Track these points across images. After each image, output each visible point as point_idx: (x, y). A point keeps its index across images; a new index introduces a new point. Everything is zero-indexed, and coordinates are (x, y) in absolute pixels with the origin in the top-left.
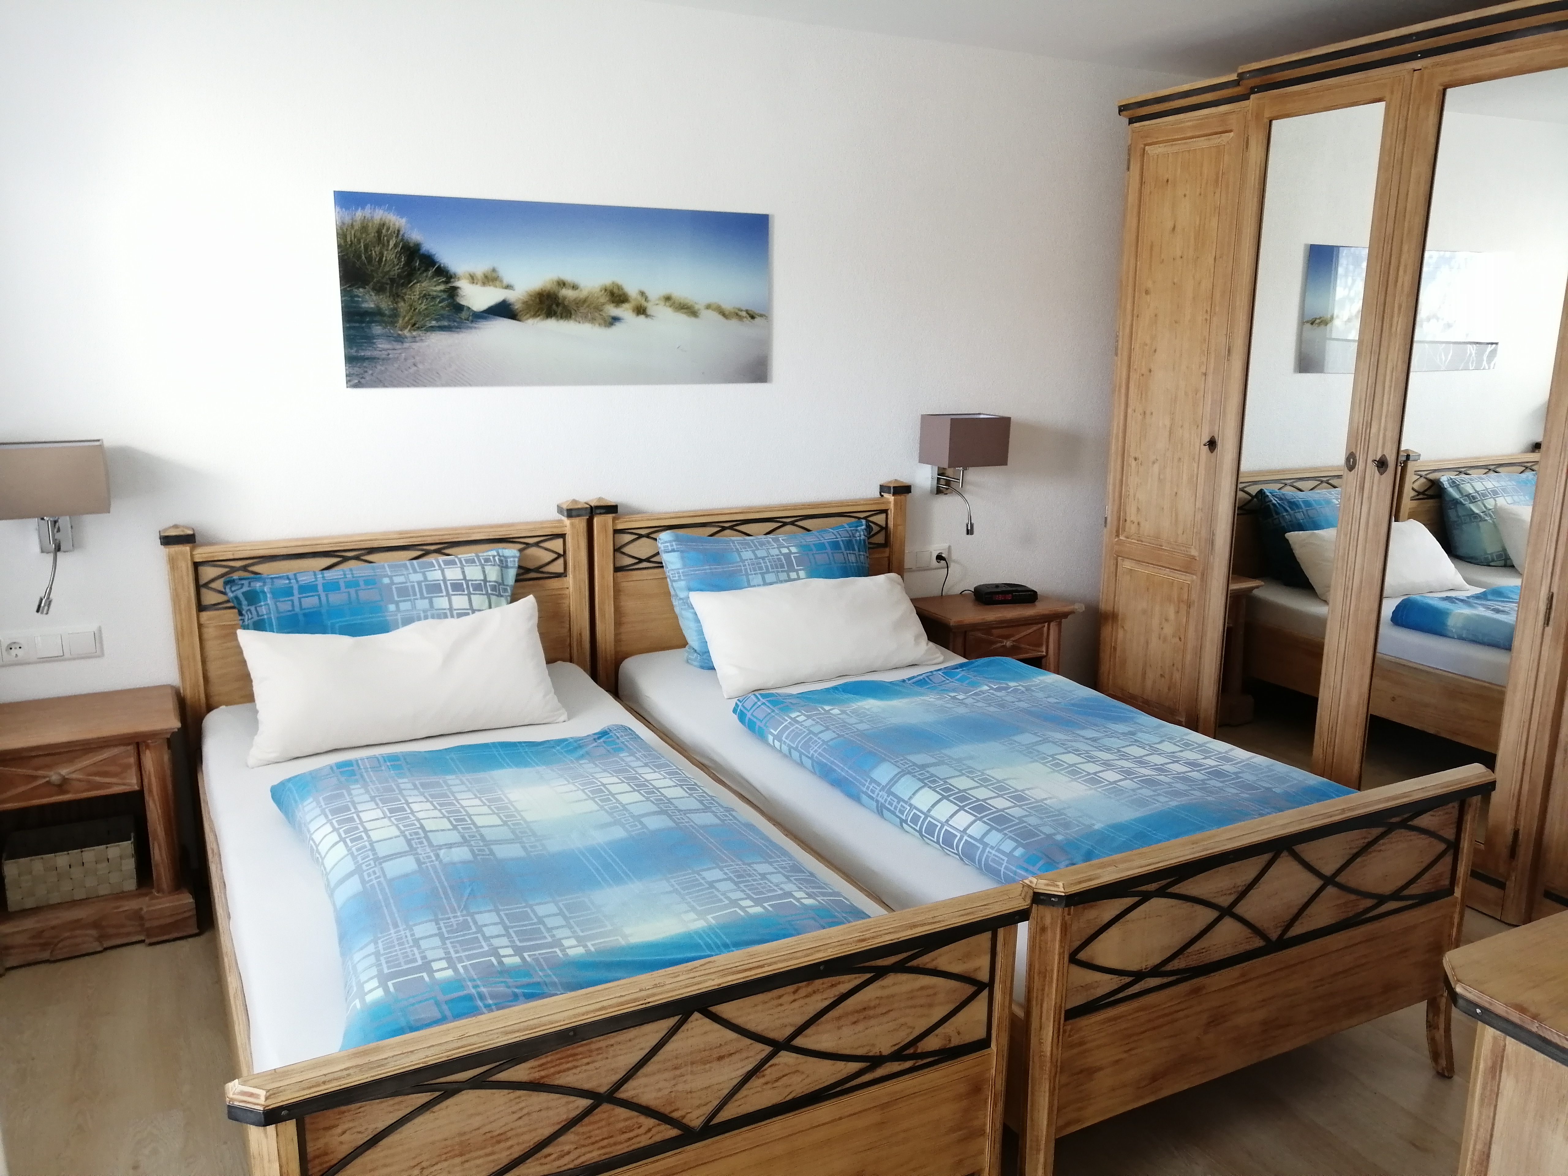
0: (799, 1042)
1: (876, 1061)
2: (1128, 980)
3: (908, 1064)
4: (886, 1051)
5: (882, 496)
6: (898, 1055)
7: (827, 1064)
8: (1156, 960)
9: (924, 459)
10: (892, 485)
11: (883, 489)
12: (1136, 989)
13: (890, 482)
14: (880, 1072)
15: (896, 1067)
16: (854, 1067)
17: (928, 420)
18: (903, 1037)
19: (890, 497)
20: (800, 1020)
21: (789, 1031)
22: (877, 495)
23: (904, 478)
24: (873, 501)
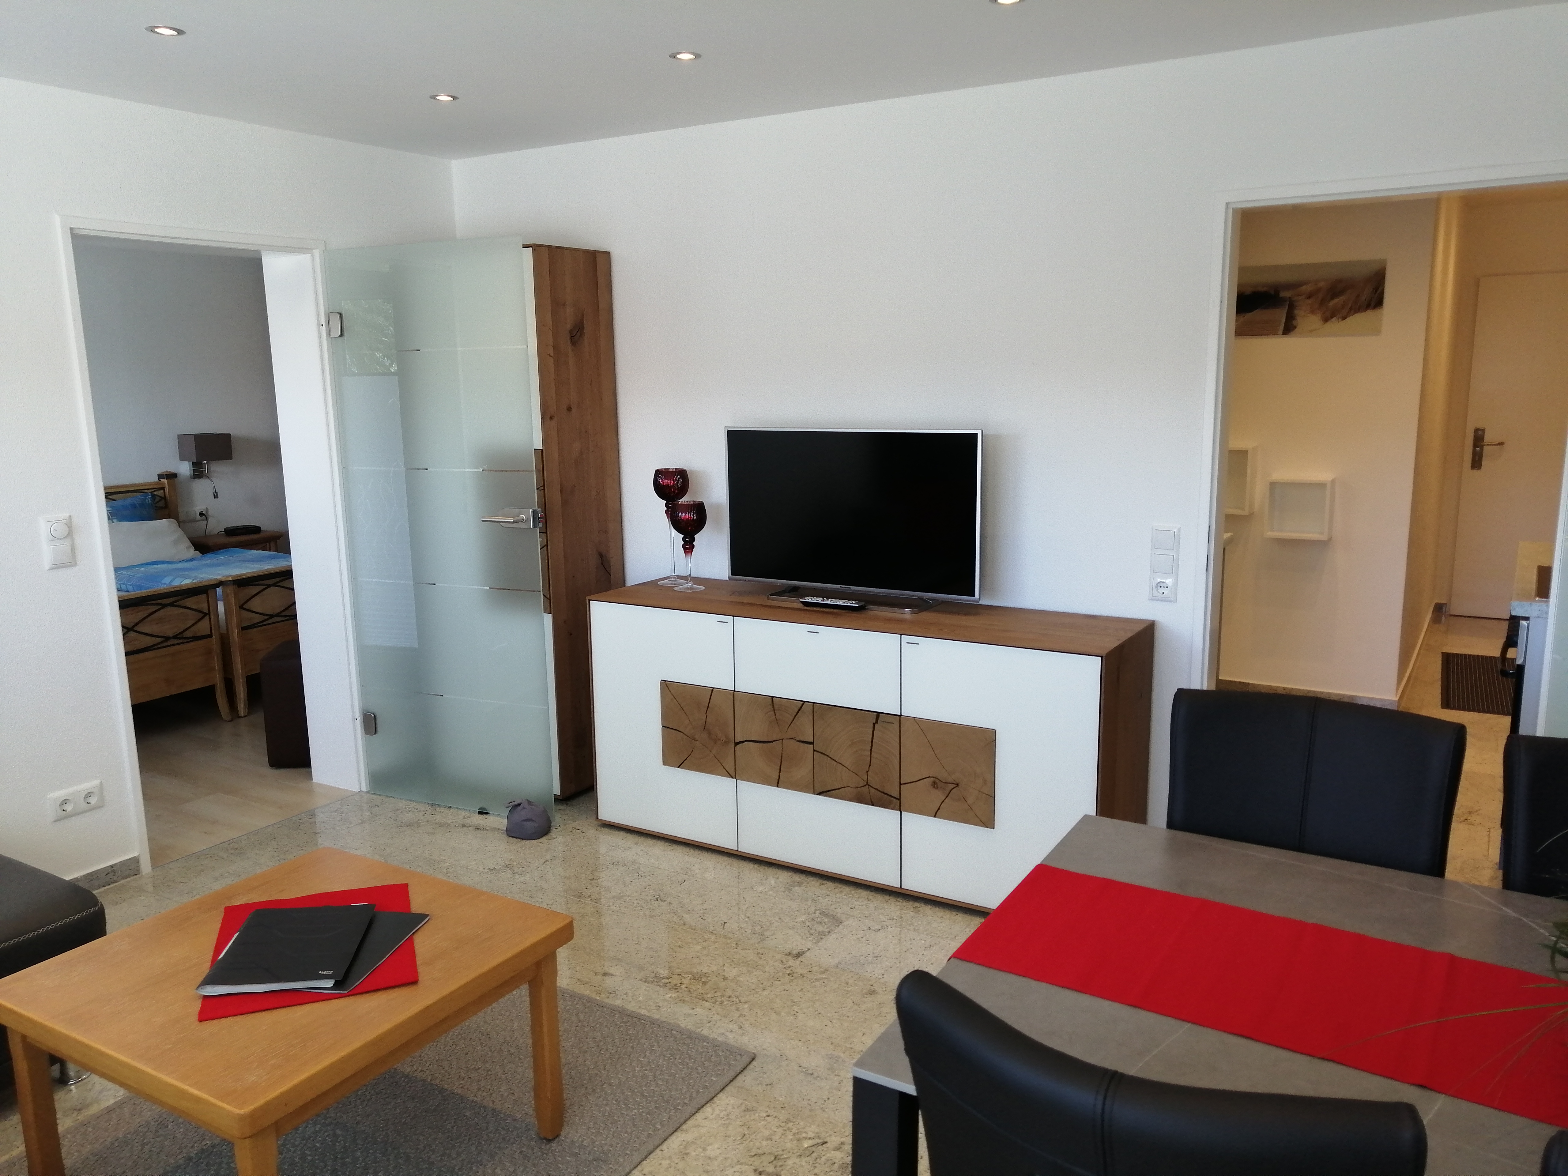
0: (136, 628)
1: (167, 639)
2: (267, 617)
3: (181, 641)
4: (171, 636)
5: (160, 480)
6: (175, 637)
7: (148, 638)
8: (278, 611)
9: (183, 458)
10: (165, 474)
11: (160, 476)
12: (270, 621)
13: (164, 472)
14: (169, 643)
15: (176, 641)
16: (159, 640)
17: (182, 439)
18: (177, 631)
19: (164, 481)
20: (136, 621)
21: (132, 624)
22: (156, 479)
23: (172, 470)
24: (154, 483)
